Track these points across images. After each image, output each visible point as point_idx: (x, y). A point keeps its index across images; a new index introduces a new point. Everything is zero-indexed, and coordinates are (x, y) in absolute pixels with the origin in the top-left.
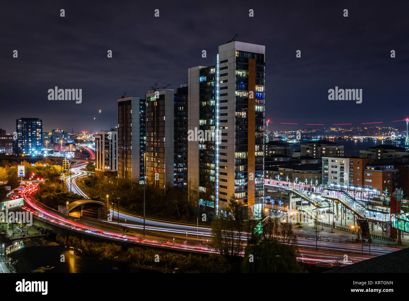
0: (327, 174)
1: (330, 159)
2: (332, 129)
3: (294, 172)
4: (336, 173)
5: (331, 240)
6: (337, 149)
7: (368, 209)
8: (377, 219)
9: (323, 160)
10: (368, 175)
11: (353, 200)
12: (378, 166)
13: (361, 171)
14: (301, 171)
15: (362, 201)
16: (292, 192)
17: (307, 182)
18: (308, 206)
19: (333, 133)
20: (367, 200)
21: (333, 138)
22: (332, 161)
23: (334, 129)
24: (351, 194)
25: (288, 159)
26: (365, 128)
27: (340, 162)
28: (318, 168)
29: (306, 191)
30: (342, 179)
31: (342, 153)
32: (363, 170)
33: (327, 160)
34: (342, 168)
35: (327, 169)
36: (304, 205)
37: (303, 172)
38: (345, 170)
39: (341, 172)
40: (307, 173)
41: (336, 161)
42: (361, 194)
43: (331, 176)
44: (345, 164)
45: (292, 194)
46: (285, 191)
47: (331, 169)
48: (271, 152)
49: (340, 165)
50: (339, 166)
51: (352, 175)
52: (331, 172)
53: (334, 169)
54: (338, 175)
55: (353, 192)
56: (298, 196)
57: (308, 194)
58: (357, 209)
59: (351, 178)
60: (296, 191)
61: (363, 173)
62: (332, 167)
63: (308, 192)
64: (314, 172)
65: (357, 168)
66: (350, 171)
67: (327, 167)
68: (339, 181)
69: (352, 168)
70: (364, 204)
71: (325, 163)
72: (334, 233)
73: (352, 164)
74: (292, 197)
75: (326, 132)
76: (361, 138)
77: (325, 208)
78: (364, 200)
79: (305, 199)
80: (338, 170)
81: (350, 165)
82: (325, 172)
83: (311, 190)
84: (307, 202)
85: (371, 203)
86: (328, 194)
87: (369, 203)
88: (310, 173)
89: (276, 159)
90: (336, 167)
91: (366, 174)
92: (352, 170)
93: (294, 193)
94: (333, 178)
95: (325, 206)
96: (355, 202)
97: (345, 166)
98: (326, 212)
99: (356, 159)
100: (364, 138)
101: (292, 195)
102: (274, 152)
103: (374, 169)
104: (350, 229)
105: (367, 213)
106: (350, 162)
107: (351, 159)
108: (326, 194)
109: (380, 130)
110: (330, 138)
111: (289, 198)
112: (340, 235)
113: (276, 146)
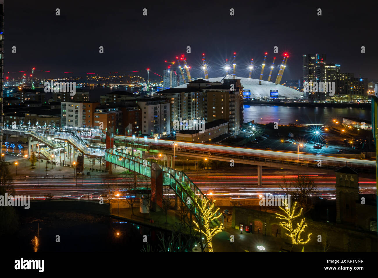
0: (65, 118)
1: (67, 104)
2: (93, 77)
3: (38, 117)
4: (72, 116)
5: (56, 177)
6: (83, 95)
7: (90, 147)
8: (96, 155)
9: (61, 105)
10: (97, 116)
11: (79, 139)
12: (105, 109)
13: (91, 114)
14: (44, 116)
15: (86, 140)
16: (30, 136)
17: (46, 125)
18: (45, 148)
19: (93, 81)
20: (90, 139)
21: (94, 85)
22: (69, 105)
23: (95, 77)
24: (78, 134)
25: (40, 105)
26: (120, 77)
27: (75, 106)
28: (58, 112)
29: (43, 134)
30: (76, 121)
31: (87, 99)
32: (93, 113)
33: (65, 105)
34: (77, 111)
35: (65, 113)
36: (41, 147)
37: (45, 117)
38: (79, 113)
39: (76, 115)
40: (49, 118)
41: (72, 106)
42: (86, 133)
43: (68, 119)
44: (79, 108)
45: (31, 137)
46: (25, 135)
47: (68, 113)
48: (26, 99)
49: (76, 109)
50: (74, 110)
51: (85, 118)
52: (68, 116)
53: (71, 113)
54: (73, 118)
55: (80, 132)
56: (36, 139)
57: (45, 136)
58: (82, 147)
59: (84, 121)
60: (34, 134)
61: (93, 115)
62: (69, 111)
63: (44, 135)
64: (56, 116)
65: (88, 111)
66: (83, 114)
67: (65, 111)
68: (74, 123)
69: (85, 111)
70: (88, 142)
71: (63, 108)
72: (62, 170)
73: (85, 108)
74: (31, 140)
75: (89, 80)
76: (116, 85)
77: (58, 149)
78: (88, 139)
79: (41, 142)
80: (73, 113)
81: (83, 109)
82: (64, 116)
83: (47, 133)
84: (44, 144)
85: (94, 141)
86: (60, 135)
87: (91, 142)
88: (52, 117)
89: (29, 106)
90: (72, 111)
91: (96, 116)
92: (85, 113)
93: (33, 137)
94: (69, 121)
95: (58, 147)
96: (80, 141)
97: (79, 110)
98: (60, 152)
99: (88, 103)
100: (117, 86)
101: (31, 139)
102: (29, 99)
103: (102, 112)
104: (72, 165)
105: (89, 150)
106: (83, 106)
107: (84, 103)
108: (58, 135)
109: (131, 79)
110: (91, 85)
111: (28, 141)
112: (66, 172)
113: (31, 93)
